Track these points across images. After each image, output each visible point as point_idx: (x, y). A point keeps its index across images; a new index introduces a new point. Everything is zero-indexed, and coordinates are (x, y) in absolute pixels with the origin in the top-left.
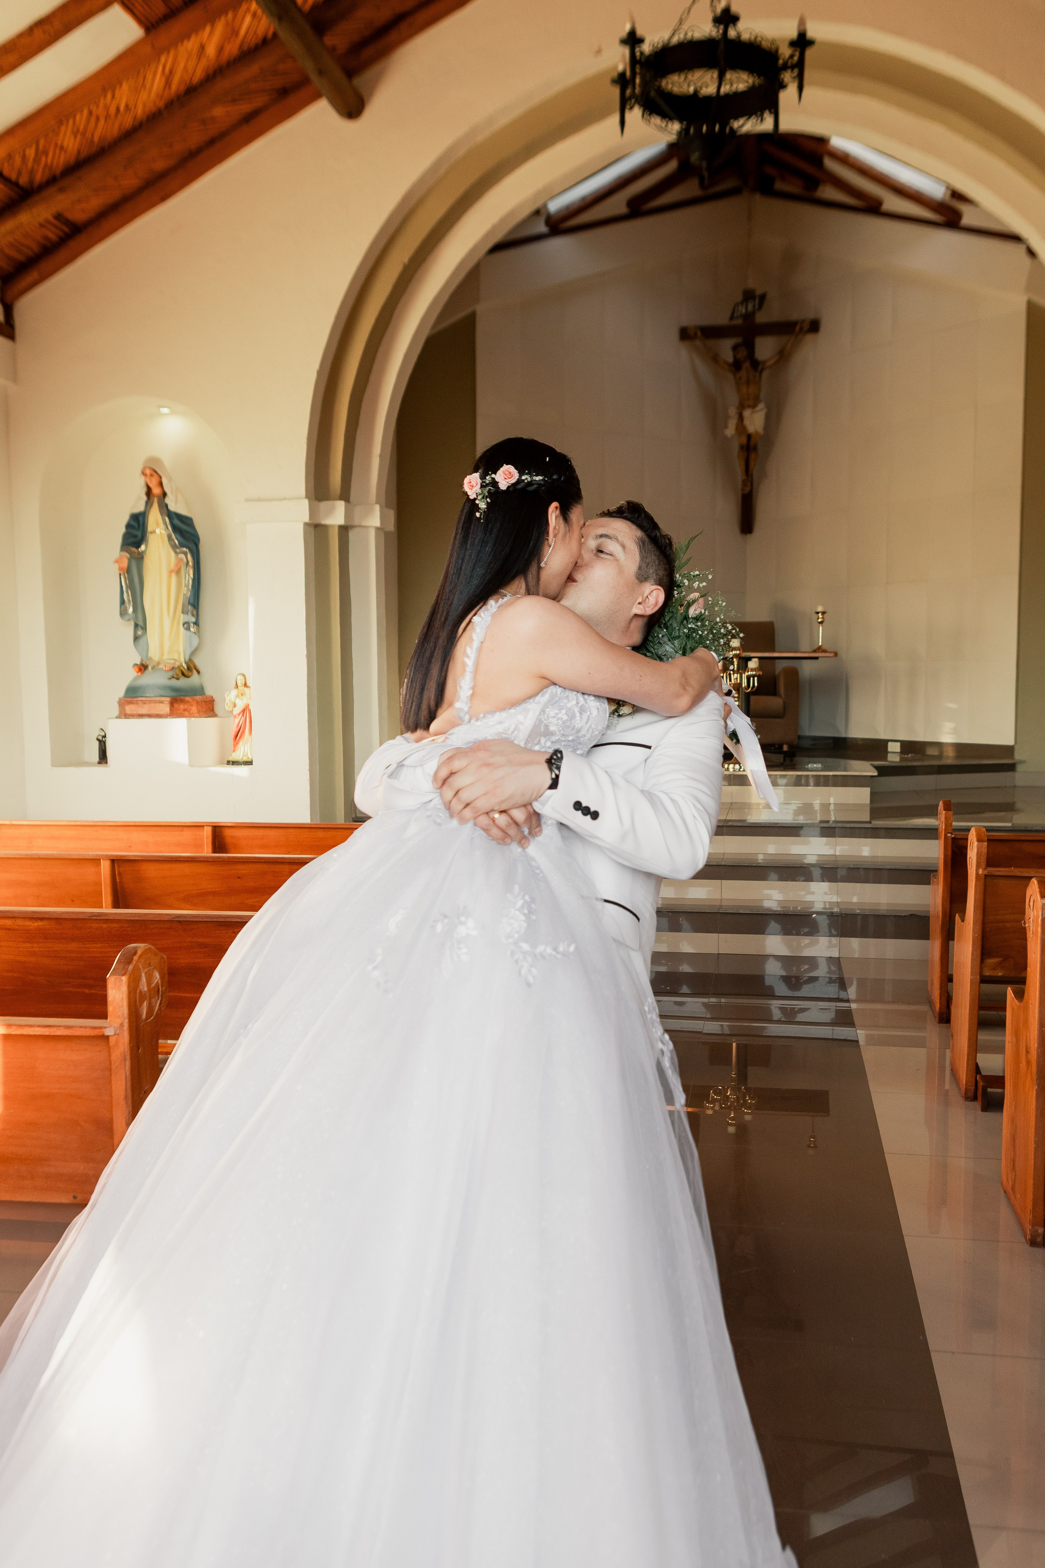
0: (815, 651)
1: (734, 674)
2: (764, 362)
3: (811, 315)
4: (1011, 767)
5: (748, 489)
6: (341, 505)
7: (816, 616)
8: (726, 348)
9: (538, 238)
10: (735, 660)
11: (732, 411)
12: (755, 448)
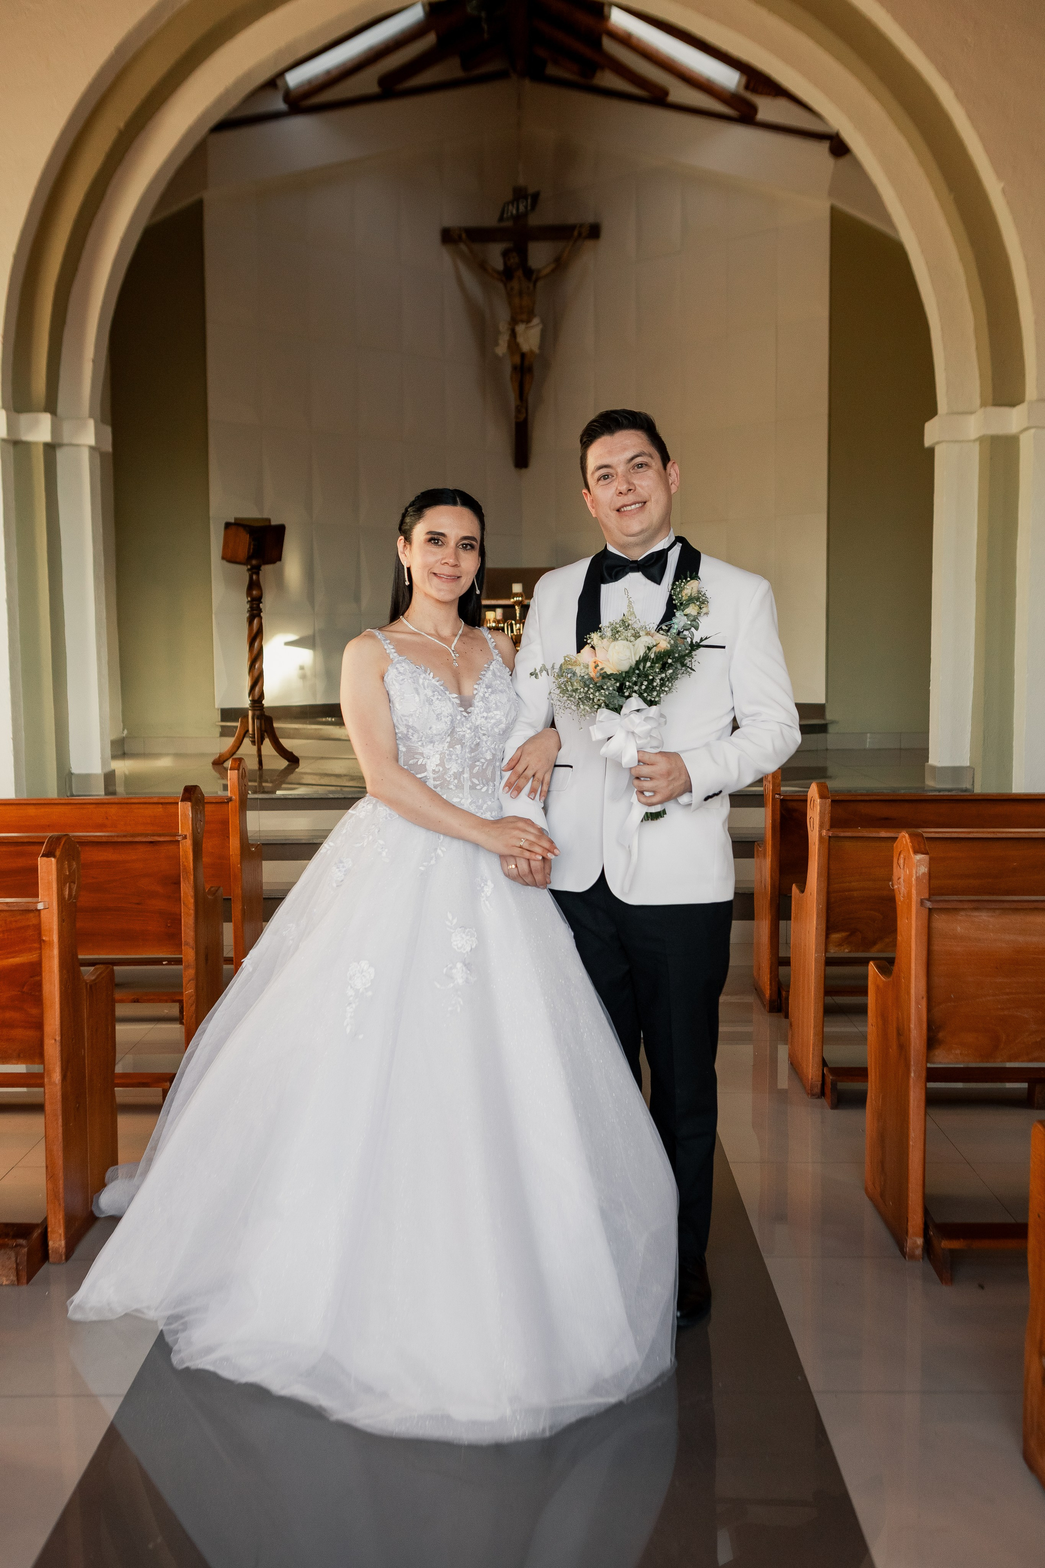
1: (516, 624)
2: (539, 271)
3: (590, 219)
4: (823, 729)
5: (522, 416)
6: (46, 419)
8: (495, 254)
9: (276, 116)
10: (517, 607)
11: (503, 327)
12: (530, 370)
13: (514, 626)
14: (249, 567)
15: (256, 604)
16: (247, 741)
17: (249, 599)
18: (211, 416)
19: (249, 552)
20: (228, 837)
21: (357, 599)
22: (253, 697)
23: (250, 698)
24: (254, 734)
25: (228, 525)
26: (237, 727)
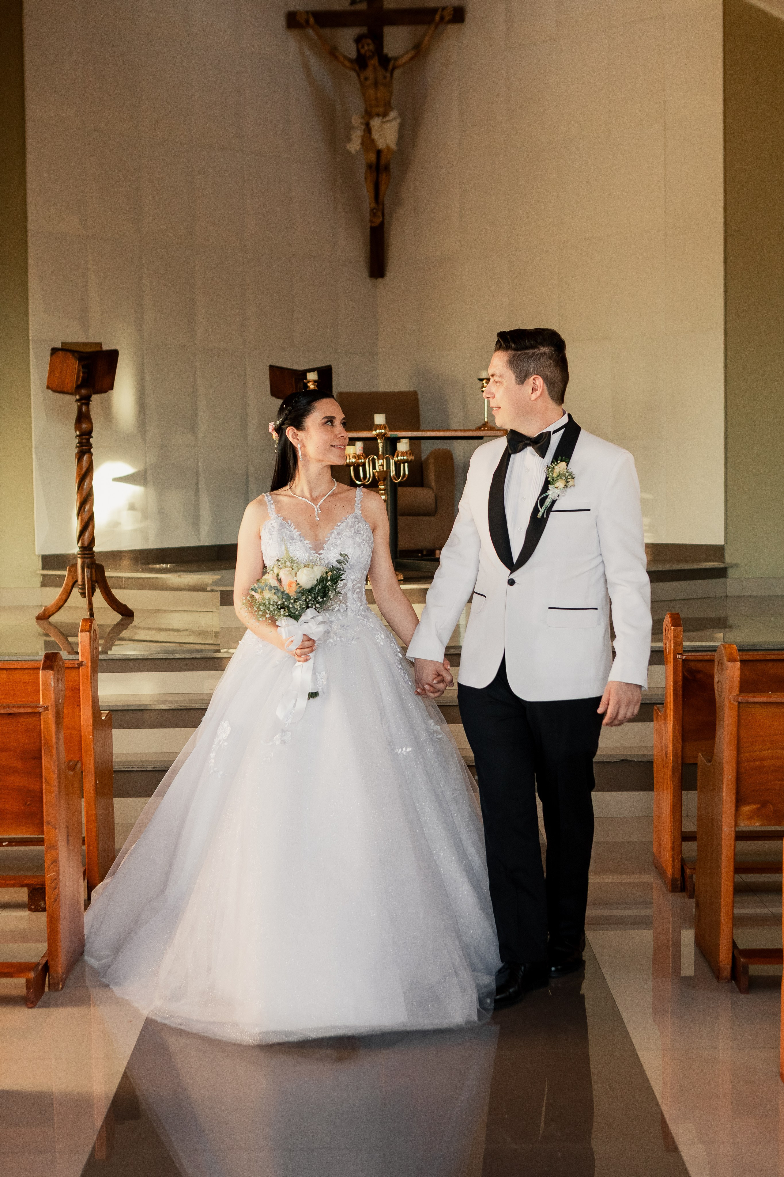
0: (479, 429)
1: (378, 459)
2: (396, 59)
4: (721, 573)
5: (378, 221)
7: (480, 382)
8: (346, 39)
10: (379, 441)
11: (357, 120)
12: (387, 168)
13: (376, 461)
14: (78, 397)
15: (85, 439)
16: (76, 592)
17: (78, 433)
18: (31, 225)
19: (77, 380)
20: (79, 706)
21: (194, 429)
22: (83, 543)
23: (80, 545)
24: (84, 585)
25: (54, 351)
26: (65, 576)
